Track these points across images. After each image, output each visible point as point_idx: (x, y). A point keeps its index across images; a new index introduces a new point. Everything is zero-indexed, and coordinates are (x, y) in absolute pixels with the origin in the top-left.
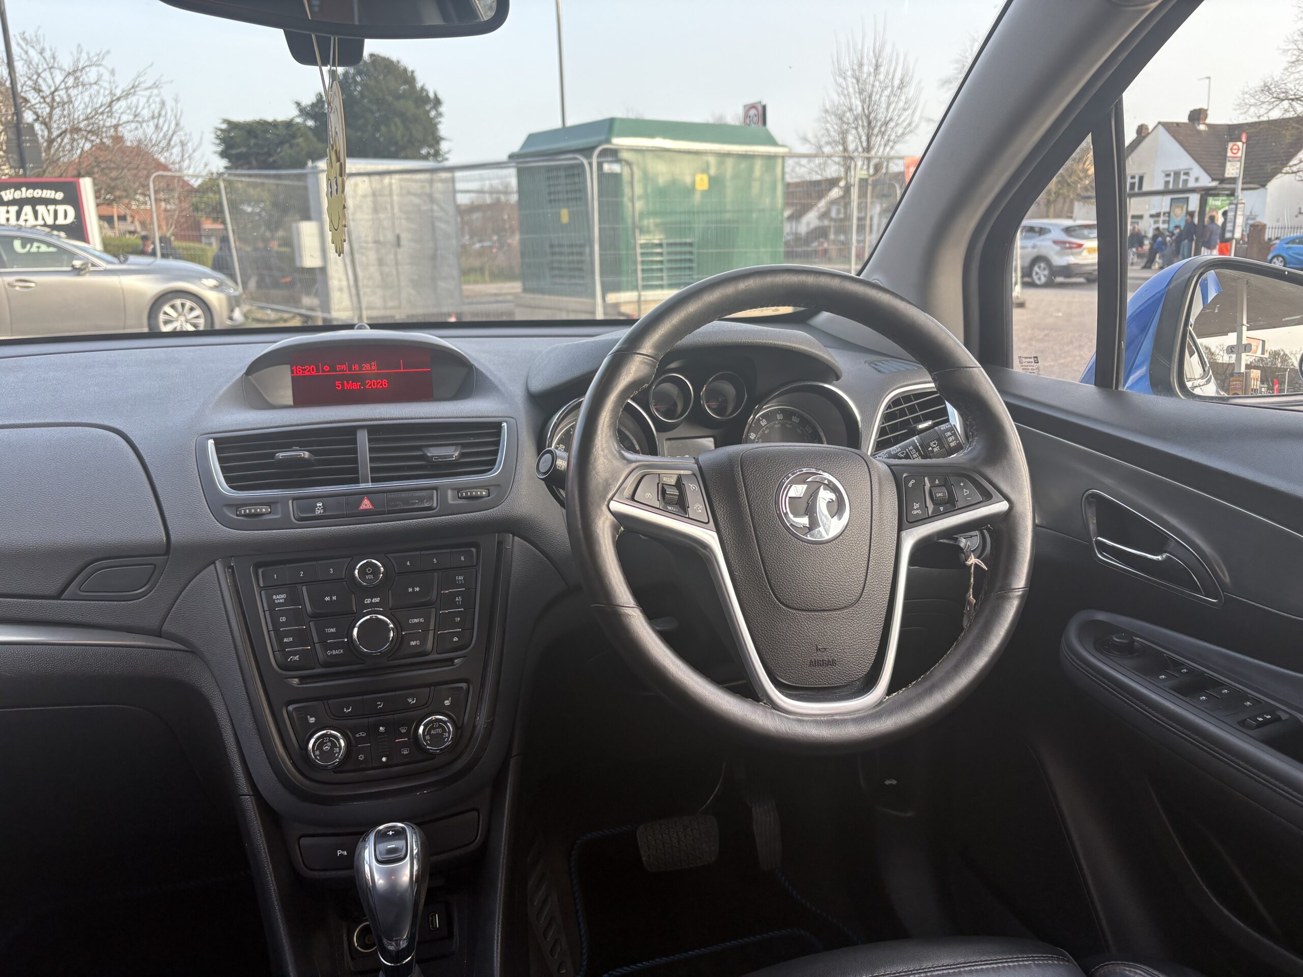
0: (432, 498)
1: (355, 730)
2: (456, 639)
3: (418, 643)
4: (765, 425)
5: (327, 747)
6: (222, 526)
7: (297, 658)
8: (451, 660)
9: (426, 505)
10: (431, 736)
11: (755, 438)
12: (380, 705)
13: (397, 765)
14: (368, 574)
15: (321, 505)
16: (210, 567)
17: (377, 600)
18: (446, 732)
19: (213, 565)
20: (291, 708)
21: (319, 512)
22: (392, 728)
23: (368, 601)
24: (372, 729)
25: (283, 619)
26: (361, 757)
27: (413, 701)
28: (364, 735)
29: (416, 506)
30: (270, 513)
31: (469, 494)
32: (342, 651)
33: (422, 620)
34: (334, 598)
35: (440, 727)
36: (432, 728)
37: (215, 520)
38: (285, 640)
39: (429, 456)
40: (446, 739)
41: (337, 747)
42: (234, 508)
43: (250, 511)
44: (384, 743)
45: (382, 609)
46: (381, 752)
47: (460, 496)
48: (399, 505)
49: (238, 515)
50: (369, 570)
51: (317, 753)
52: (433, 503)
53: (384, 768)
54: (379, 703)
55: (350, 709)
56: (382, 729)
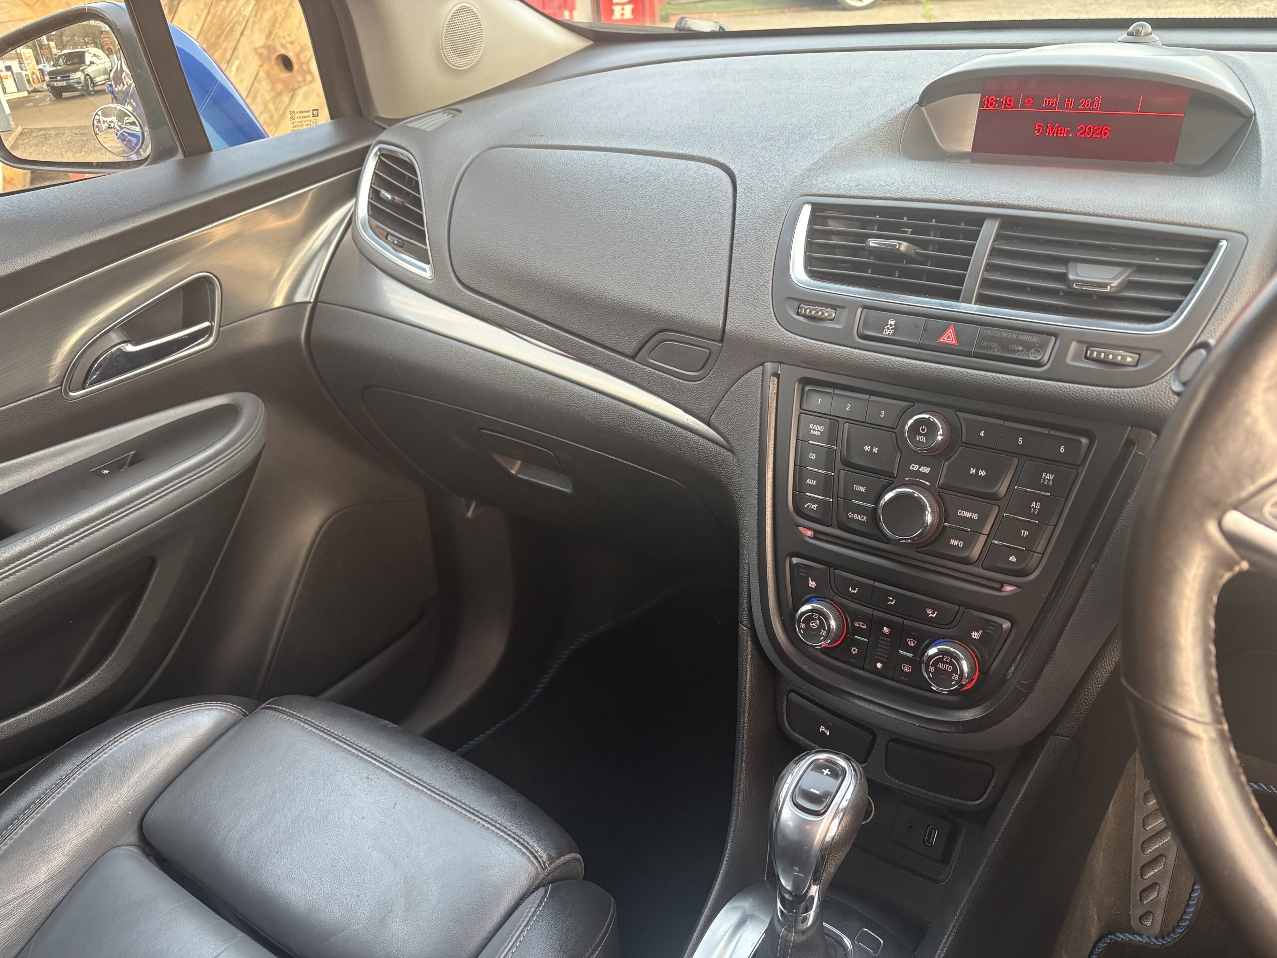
0: (1044, 348)
1: (856, 616)
2: (1013, 559)
3: (961, 544)
5: (814, 624)
6: (777, 324)
7: (814, 507)
8: (1002, 584)
9: (1031, 358)
10: (937, 669)
12: (892, 601)
13: (893, 679)
14: (920, 434)
15: (893, 323)
16: (758, 368)
17: (926, 470)
18: (956, 673)
19: (761, 367)
20: (795, 560)
21: (888, 332)
22: (899, 636)
23: (914, 467)
24: (875, 625)
25: (813, 456)
26: (855, 650)
27: (933, 613)
28: (864, 627)
29: (1016, 356)
30: (833, 320)
31: (1103, 355)
32: (865, 519)
33: (975, 517)
35: (951, 663)
36: (941, 660)
37: (773, 315)
38: (808, 482)
39: (1071, 277)
40: (954, 682)
41: (824, 629)
42: (797, 304)
43: (810, 312)
44: (885, 647)
45: (928, 484)
46: (878, 655)
47: (1088, 354)
48: (993, 348)
49: (798, 314)
50: (923, 429)
51: (803, 626)
52: (1043, 356)
53: (877, 675)
54: (891, 599)
55: (856, 591)
56: (886, 630)
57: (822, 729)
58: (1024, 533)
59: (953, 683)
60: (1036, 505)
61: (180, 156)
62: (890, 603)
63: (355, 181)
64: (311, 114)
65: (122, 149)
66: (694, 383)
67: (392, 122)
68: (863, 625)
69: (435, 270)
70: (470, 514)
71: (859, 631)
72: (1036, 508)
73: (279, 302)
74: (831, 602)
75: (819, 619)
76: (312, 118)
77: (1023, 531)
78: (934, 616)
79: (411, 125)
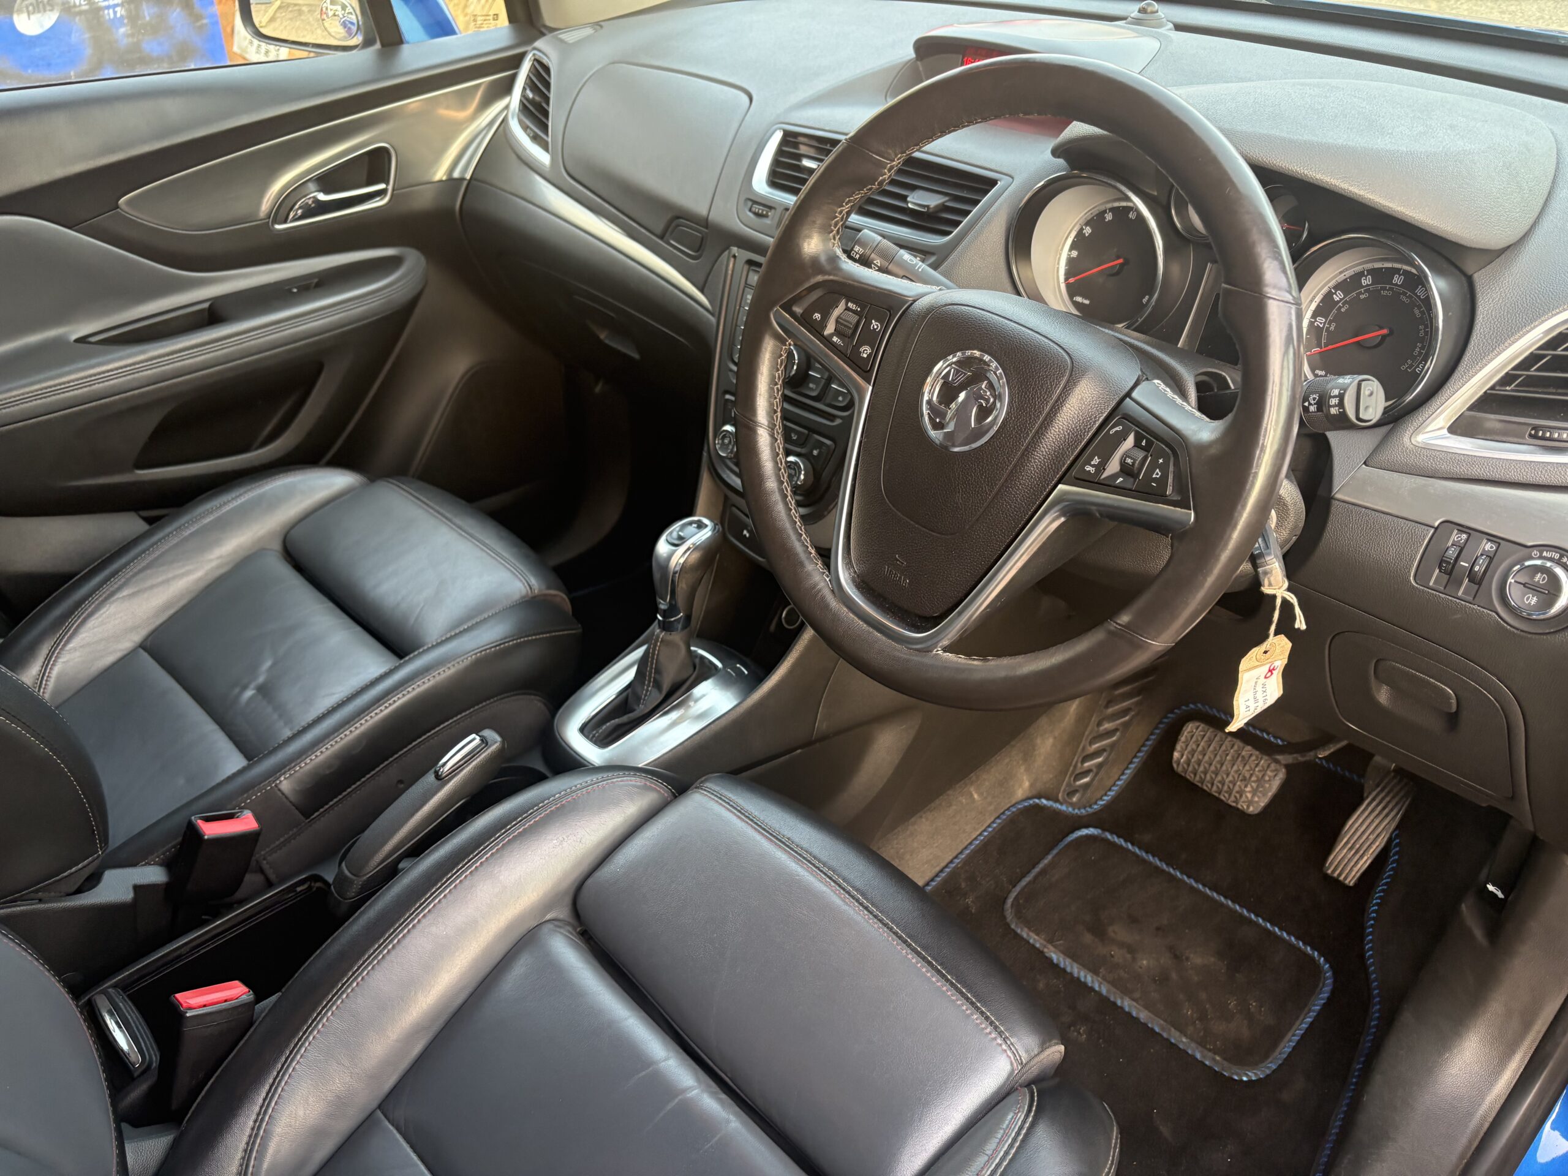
4: (1368, 285)
5: (727, 440)
6: (738, 218)
8: (834, 416)
11: (1341, 299)
16: (726, 251)
19: (728, 251)
20: (728, 397)
30: (769, 217)
37: (737, 211)
39: (909, 199)
42: (751, 202)
43: (757, 209)
49: (750, 210)
51: (720, 441)
57: (745, 532)
61: (378, 46)
63: (512, 79)
64: (491, 18)
65: (343, 35)
66: (696, 261)
67: (552, 30)
69: (553, 160)
70: (598, 389)
73: (440, 174)
76: (492, 21)
79: (561, 36)
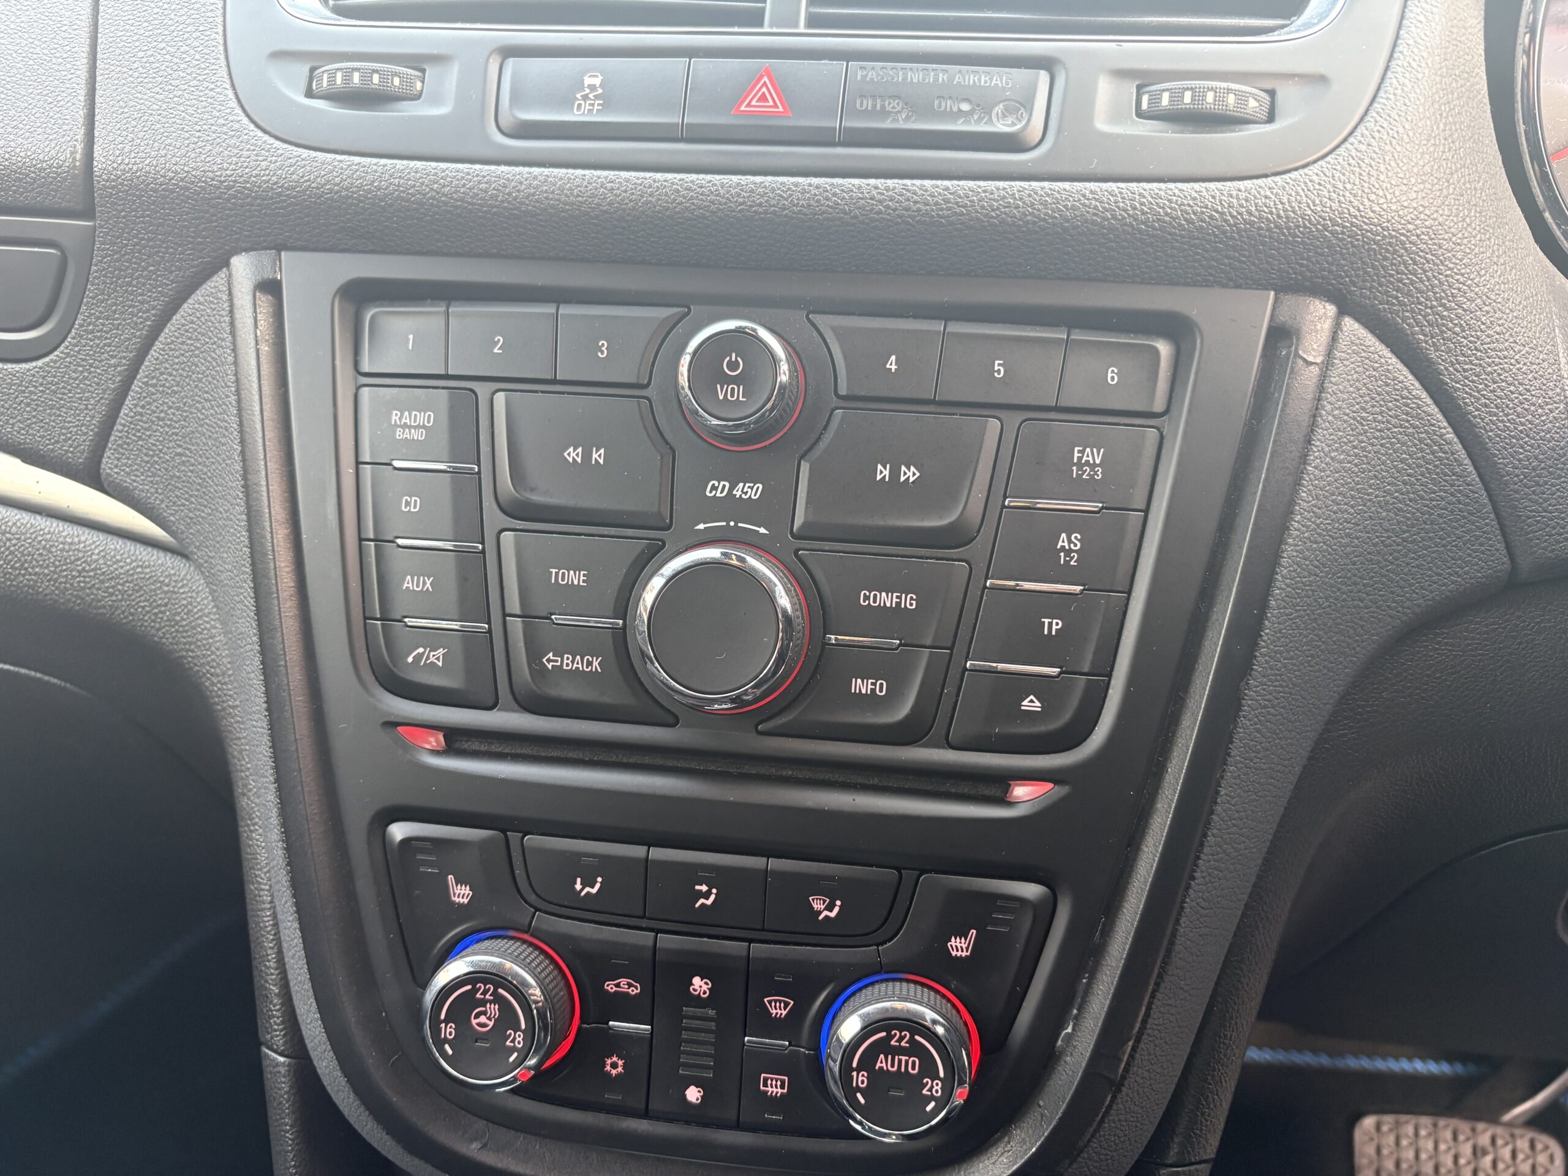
0: (1027, 104)
1: (604, 962)
2: (1031, 704)
3: (881, 688)
6: (251, 128)
7: (437, 656)
8: (1006, 781)
9: (1000, 128)
10: (876, 1077)
12: (707, 895)
13: (738, 1128)
14: (726, 381)
15: (597, 81)
16: (212, 277)
17: (750, 491)
18: (935, 1076)
19: (222, 274)
20: (399, 831)
23: (717, 489)
24: (665, 978)
25: (412, 505)
26: (614, 1066)
27: (830, 908)
28: (634, 991)
29: (959, 126)
30: (420, 97)
31: (1188, 97)
32: (596, 663)
33: (909, 602)
34: (598, 456)
35: (915, 1049)
36: (882, 1047)
37: (237, 110)
38: (409, 584)
40: (933, 1104)
41: (517, 1028)
42: (305, 69)
43: (347, 77)
44: (702, 1036)
45: (762, 530)
46: (686, 1066)
47: (1145, 106)
48: (890, 113)
49: (309, 94)
50: (732, 363)
51: (449, 1031)
52: (1029, 120)
53: (687, 1123)
54: (704, 888)
55: (598, 886)
56: (700, 985)
58: (1050, 624)
59: (929, 1108)
60: (1070, 541)
62: (702, 901)
66: (34, 364)
68: (630, 985)
71: (623, 1007)
72: (1071, 551)
74: (526, 937)
75: (498, 999)
77: (1047, 621)
78: (833, 914)
